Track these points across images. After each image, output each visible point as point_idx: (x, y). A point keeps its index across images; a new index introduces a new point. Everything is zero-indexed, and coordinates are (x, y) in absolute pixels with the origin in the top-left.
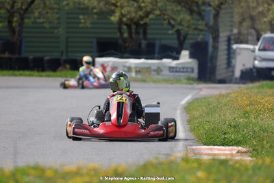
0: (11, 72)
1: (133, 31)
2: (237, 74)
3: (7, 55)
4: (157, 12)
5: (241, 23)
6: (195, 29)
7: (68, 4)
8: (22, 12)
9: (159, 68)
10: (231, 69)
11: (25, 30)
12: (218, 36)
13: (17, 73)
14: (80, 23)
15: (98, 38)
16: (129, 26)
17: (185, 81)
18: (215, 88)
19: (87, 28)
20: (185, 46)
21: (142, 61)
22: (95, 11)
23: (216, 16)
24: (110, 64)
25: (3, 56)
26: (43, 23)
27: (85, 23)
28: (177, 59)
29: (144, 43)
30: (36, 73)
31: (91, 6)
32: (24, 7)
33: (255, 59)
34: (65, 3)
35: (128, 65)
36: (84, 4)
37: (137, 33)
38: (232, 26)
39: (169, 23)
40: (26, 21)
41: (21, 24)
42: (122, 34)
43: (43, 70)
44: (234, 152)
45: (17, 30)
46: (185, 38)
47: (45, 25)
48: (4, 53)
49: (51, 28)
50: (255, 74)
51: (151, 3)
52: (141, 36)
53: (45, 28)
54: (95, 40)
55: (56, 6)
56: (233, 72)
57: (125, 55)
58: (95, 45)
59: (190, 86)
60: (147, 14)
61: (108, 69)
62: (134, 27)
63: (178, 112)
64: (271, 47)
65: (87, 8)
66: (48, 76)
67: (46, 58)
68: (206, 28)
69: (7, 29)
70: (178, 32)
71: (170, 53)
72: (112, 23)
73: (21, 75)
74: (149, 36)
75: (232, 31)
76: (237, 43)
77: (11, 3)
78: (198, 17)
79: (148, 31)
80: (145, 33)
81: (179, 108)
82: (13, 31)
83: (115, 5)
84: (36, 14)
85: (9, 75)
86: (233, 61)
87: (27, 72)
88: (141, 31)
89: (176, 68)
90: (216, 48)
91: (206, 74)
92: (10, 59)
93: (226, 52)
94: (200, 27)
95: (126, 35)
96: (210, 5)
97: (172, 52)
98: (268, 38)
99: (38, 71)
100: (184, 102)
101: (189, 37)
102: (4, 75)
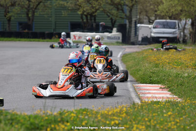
0: (29, 39)
1: (89, 18)
2: (140, 39)
3: (26, 31)
4: (101, 9)
5: (140, 13)
6: (121, 17)
7: (56, 5)
8: (33, 9)
9: (102, 37)
10: (136, 37)
11: (35, 20)
12: (132, 21)
13: (32, 40)
14: (62, 14)
15: (71, 22)
16: (86, 16)
17: (116, 44)
18: (131, 48)
19: (66, 17)
20: (115, 26)
21: (94, 33)
22: (69, 8)
23: (131, 11)
24: (78, 35)
25: (25, 31)
26: (44, 14)
27: (65, 14)
28: (111, 32)
29: (94, 24)
30: (41, 40)
31: (68, 6)
32: (35, 7)
33: (151, 33)
34: (54, 4)
35: (86, 35)
36: (64, 5)
37: (91, 20)
38: (137, 15)
39: (107, 15)
40: (36, 14)
41: (33, 16)
42: (83, 20)
43: (45, 39)
44: (158, 88)
45: (31, 18)
46: (115, 22)
47: (45, 16)
48: (25, 30)
49: (48, 17)
50: (151, 40)
51: (98, 5)
52: (93, 21)
53: (44, 17)
54: (69, 23)
55: (50, 6)
56: (138, 38)
57: (85, 31)
58: (69, 25)
59: (118, 46)
60: (96, 10)
61: (77, 38)
62: (89, 16)
63: (119, 62)
64: (159, 27)
65: (66, 7)
66: (47, 41)
67: (47, 32)
68: (125, 17)
69: (26, 18)
70: (111, 19)
71: (108, 30)
72: (78, 14)
73: (34, 41)
74: (97, 21)
75: (137, 18)
76: (139, 23)
77: (28, 5)
78: (121, 11)
79: (97, 18)
80: (95, 20)
81: (118, 60)
82: (29, 19)
83: (80, 6)
84: (40, 10)
85: (28, 41)
86: (138, 33)
87: (37, 40)
88: (93, 18)
89: (111, 37)
90: (130, 27)
91: (126, 40)
92: (28, 33)
93: (134, 28)
94: (122, 16)
95: (85, 20)
96: (127, 6)
97: (109, 29)
98: (158, 22)
99: (42, 39)
100: (119, 56)
101: (117, 21)
102: (25, 41)
